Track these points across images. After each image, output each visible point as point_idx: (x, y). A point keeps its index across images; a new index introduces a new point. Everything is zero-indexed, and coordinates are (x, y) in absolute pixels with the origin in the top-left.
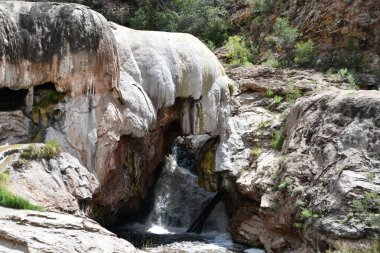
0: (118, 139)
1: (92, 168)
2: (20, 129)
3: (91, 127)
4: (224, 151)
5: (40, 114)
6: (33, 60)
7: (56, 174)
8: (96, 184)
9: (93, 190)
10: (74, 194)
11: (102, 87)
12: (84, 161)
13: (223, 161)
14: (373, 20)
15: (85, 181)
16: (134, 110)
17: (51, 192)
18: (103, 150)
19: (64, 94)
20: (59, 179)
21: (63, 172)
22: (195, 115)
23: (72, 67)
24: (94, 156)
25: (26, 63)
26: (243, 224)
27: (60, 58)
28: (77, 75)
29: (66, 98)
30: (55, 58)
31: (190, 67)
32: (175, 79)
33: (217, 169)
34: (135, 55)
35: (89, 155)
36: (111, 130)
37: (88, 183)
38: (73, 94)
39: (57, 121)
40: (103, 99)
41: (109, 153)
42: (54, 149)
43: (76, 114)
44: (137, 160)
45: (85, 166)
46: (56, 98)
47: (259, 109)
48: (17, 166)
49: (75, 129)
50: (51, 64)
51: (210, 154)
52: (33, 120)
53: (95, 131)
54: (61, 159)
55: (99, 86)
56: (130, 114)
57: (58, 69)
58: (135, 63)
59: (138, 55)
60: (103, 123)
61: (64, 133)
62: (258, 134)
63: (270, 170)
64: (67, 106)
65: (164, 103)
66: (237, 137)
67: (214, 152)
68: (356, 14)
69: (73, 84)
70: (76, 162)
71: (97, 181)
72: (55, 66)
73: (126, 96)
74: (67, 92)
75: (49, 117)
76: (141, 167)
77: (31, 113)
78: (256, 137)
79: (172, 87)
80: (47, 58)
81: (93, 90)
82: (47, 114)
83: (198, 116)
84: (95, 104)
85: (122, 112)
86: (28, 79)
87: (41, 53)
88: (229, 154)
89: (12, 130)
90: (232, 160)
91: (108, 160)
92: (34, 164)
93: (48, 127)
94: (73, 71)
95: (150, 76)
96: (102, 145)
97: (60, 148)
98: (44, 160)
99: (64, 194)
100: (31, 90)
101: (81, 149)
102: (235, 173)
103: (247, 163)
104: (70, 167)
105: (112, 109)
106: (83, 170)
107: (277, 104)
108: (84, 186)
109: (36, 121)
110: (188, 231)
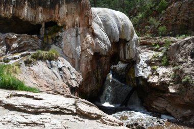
0: (93, 54)
1: (78, 69)
2: (35, 45)
3: (77, 45)
4: (138, 67)
5: (48, 38)
6: (44, 7)
7: (55, 70)
8: (81, 79)
9: (79, 82)
10: (67, 83)
11: (83, 23)
12: (73, 65)
13: (138, 72)
14: (190, 18)
15: (74, 76)
16: (100, 39)
17: (51, 81)
18: (84, 60)
19: (62, 27)
20: (57, 73)
21: (60, 69)
22: (127, 49)
23: (66, 11)
24: (79, 62)
25: (40, 8)
26: (154, 102)
27: (60, 6)
28: (69, 16)
29: (63, 29)
30: (57, 6)
31: (125, 24)
32: (119, 28)
33: (136, 76)
34: (99, 16)
35: (77, 61)
36: (89, 48)
37: (75, 78)
38: (67, 27)
39: (58, 42)
40: (84, 30)
41: (88, 61)
42: (55, 55)
43: (68, 37)
44: (100, 70)
45: (74, 67)
46: (57, 29)
47: (150, 51)
48: (28, 63)
49: (68, 46)
50: (55, 10)
51: (132, 69)
52: (43, 41)
53: (80, 47)
54: (59, 61)
55: (82, 23)
56: (99, 41)
57: (58, 12)
58: (99, 19)
59: (100, 15)
60: (84, 43)
61: (61, 48)
62: (153, 60)
63: (168, 74)
64: (63, 33)
65: (114, 39)
66: (143, 62)
67: (134, 68)
68: (182, 16)
69: (67, 21)
70: (68, 64)
71: (81, 77)
72: (57, 11)
73: (96, 31)
74: (64, 26)
75: (53, 40)
76: (101, 74)
77: (43, 38)
78: (152, 61)
79: (118, 31)
80: (52, 7)
81: (78, 25)
82: (52, 39)
83: (128, 49)
84: (80, 32)
85: (94, 39)
86: (41, 17)
87: (49, 3)
88: (141, 69)
89: (30, 45)
90: (143, 72)
91: (87, 65)
92: (40, 63)
93: (52, 44)
94: (67, 14)
95: (107, 25)
96: (84, 56)
97: (58, 55)
98: (48, 61)
99: (60, 82)
100: (43, 25)
101: (71, 57)
102: (146, 77)
103: (151, 73)
104: (65, 67)
105: (89, 36)
106: (73, 70)
107: (158, 48)
108: (74, 79)
109: (45, 42)
110: (121, 106)
